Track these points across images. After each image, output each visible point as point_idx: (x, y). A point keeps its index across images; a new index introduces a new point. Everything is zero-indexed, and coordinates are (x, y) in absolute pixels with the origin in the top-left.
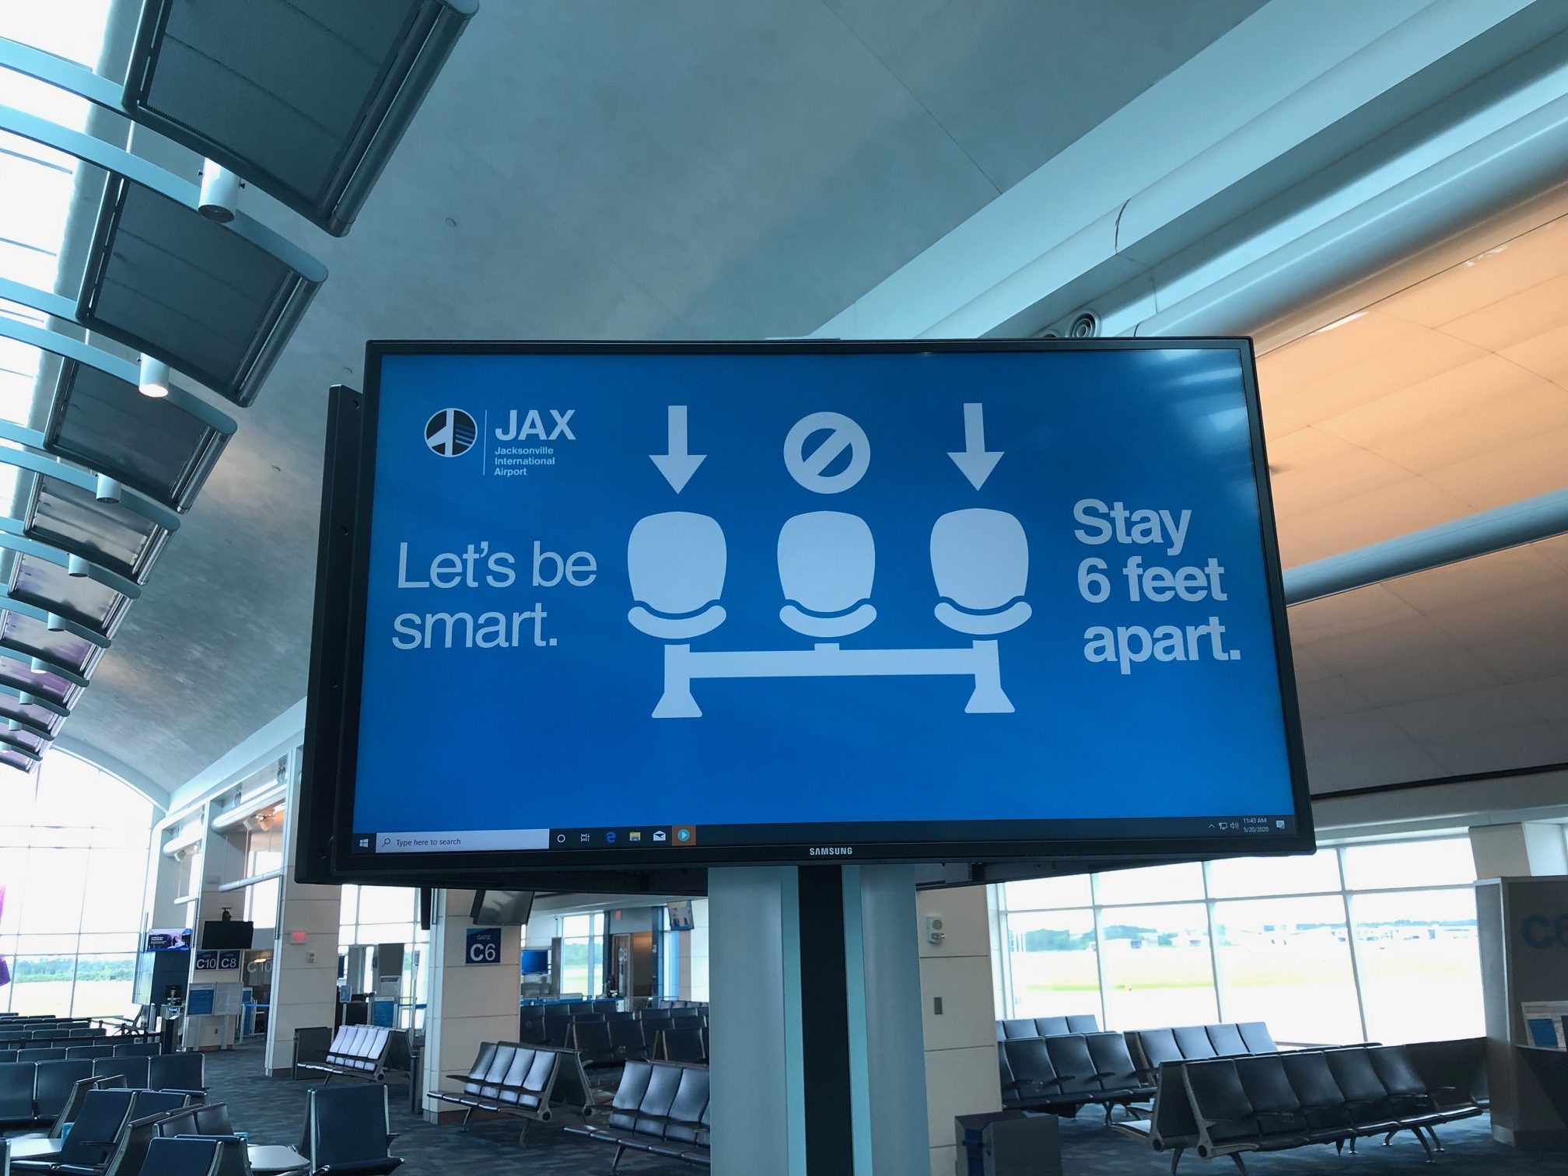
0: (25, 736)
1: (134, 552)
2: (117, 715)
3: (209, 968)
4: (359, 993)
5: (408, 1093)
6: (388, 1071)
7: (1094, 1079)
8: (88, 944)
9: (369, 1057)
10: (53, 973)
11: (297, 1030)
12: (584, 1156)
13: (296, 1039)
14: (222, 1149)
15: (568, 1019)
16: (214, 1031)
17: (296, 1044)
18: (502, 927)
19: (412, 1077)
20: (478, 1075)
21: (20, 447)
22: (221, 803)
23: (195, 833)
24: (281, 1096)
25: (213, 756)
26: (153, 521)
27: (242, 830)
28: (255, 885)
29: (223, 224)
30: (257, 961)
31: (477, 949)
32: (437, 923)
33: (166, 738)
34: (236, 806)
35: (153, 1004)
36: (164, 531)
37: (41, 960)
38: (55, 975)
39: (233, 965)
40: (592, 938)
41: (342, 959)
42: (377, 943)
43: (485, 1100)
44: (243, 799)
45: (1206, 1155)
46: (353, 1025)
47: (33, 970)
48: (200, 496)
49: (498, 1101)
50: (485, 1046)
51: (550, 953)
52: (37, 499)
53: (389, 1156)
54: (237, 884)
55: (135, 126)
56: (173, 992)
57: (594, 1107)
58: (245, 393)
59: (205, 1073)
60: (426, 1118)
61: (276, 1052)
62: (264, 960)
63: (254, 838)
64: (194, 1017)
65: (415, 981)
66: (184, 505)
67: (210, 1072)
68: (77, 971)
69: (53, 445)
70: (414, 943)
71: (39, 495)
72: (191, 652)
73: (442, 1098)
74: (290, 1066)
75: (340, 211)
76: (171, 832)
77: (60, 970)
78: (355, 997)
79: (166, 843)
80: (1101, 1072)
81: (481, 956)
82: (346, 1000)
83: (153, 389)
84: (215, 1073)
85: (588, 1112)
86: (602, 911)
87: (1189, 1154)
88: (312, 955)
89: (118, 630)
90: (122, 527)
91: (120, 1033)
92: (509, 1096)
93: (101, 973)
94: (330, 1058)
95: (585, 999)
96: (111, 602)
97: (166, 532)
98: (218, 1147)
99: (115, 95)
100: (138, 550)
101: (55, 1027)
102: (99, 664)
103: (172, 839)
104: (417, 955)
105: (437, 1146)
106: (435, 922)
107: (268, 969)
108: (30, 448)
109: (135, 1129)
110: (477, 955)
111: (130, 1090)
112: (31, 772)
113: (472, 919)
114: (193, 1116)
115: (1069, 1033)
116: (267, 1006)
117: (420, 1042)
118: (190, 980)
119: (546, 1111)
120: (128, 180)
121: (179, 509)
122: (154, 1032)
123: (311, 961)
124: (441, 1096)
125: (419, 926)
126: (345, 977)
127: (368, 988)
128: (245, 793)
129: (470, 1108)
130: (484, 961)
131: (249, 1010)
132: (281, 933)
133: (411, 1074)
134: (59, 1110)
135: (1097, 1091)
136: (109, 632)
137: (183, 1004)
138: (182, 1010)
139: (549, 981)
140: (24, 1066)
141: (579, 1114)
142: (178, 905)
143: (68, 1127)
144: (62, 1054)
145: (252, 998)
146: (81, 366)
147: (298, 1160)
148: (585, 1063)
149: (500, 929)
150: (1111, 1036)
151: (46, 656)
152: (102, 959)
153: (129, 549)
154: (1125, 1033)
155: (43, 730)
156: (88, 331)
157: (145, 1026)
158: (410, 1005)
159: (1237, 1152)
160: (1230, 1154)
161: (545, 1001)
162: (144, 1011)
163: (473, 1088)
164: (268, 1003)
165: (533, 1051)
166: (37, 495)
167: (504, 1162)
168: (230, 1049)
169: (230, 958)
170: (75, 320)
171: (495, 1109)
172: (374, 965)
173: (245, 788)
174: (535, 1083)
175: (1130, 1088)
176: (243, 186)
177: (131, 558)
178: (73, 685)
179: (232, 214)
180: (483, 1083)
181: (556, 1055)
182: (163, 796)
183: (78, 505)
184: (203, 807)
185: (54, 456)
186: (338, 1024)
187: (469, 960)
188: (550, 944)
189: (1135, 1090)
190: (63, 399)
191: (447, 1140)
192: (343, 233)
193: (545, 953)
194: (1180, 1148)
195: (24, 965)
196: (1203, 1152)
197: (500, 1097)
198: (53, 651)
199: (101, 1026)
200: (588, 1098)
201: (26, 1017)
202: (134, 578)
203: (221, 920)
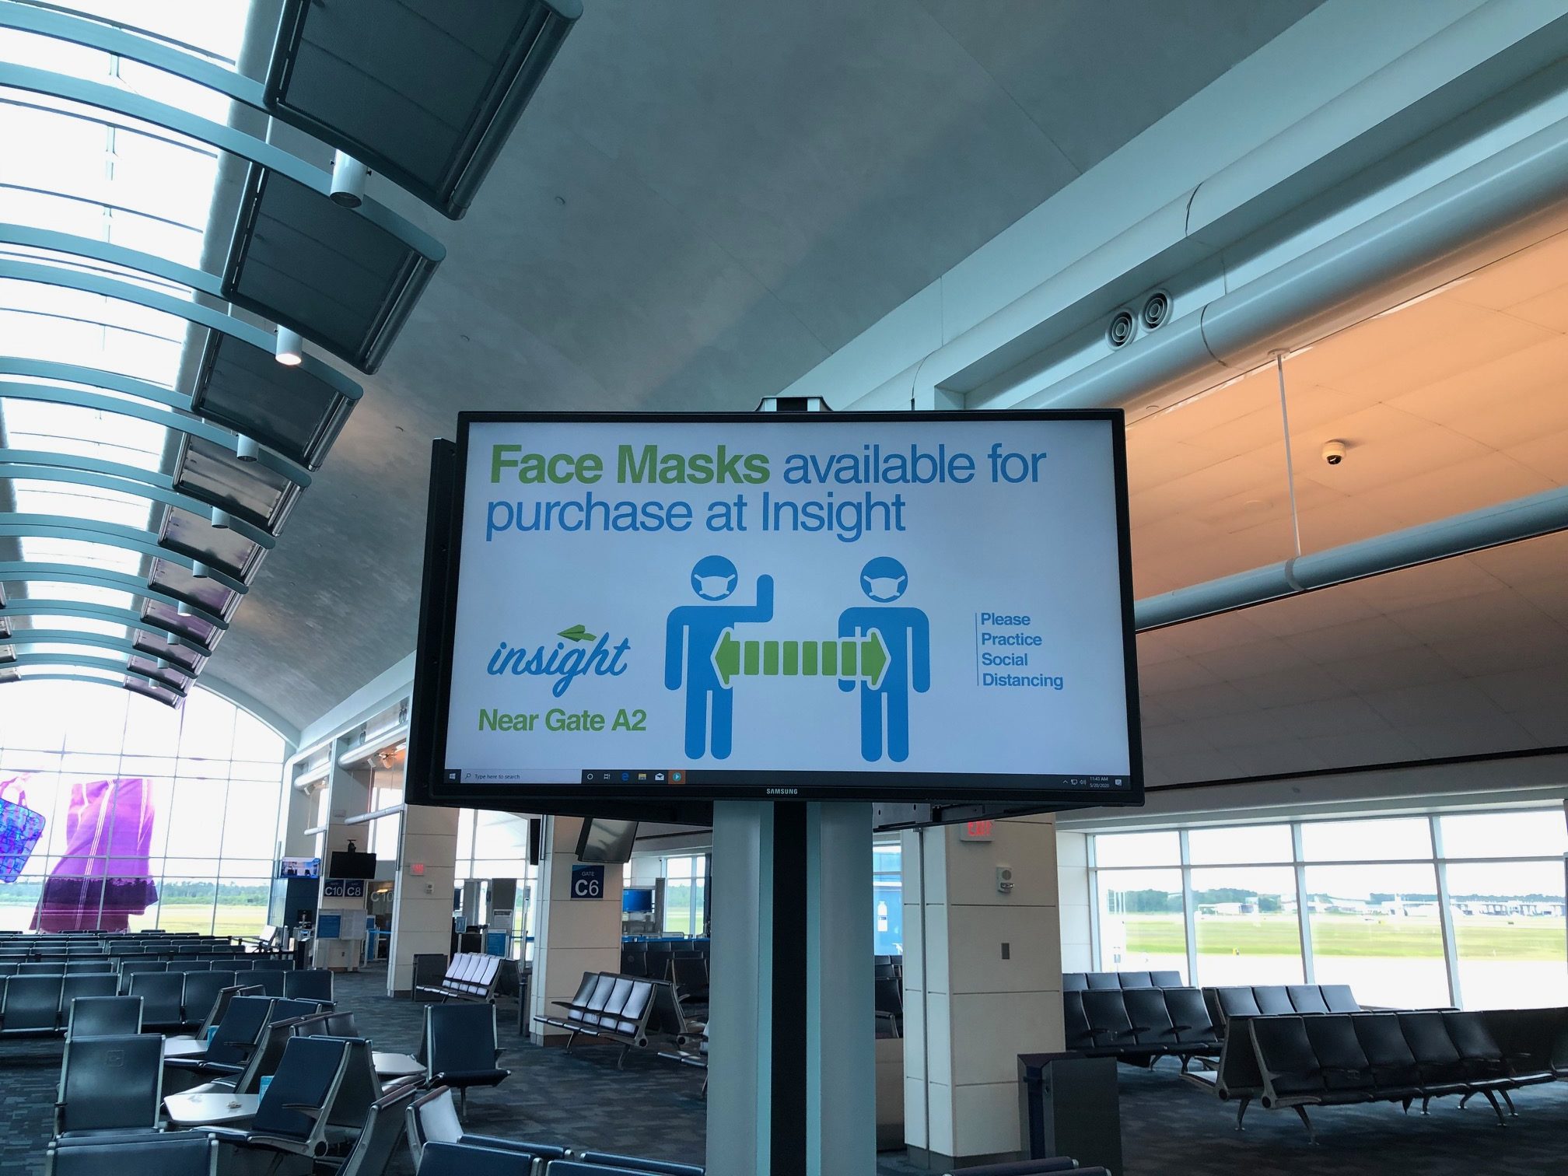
0: (171, 674)
1: (270, 506)
2: (253, 656)
3: (336, 895)
4: (473, 925)
5: (516, 1018)
6: (499, 997)
7: (1171, 1031)
8: (228, 869)
9: (481, 983)
10: (194, 896)
11: (416, 956)
12: (677, 1080)
13: (415, 964)
14: (350, 1049)
15: (668, 955)
16: (341, 954)
17: (415, 969)
18: (605, 865)
19: (520, 1002)
20: (580, 1003)
21: (169, 409)
22: (346, 741)
23: (323, 769)
24: (403, 1015)
25: (340, 697)
26: (287, 478)
27: (366, 767)
28: (378, 819)
29: (353, 209)
30: (380, 891)
31: (582, 884)
32: (544, 859)
33: (297, 679)
34: (361, 745)
35: (286, 927)
36: (296, 487)
37: (183, 883)
38: (196, 898)
39: (358, 893)
40: (694, 879)
41: (457, 892)
42: (490, 878)
43: (588, 1025)
44: (368, 738)
45: (1270, 1105)
46: (467, 953)
47: (176, 893)
48: (330, 455)
49: (598, 1026)
50: (587, 976)
51: (654, 892)
52: (185, 457)
53: (497, 1067)
54: (361, 818)
55: (273, 122)
56: (304, 916)
57: (687, 1035)
58: (370, 362)
59: (334, 991)
60: (532, 1040)
61: (397, 976)
62: (386, 890)
63: (377, 775)
64: (323, 940)
65: (526, 915)
66: (315, 463)
67: (340, 990)
68: (218, 894)
69: (200, 408)
70: (526, 879)
71: (186, 453)
72: (320, 598)
73: (547, 1022)
74: (409, 988)
75: (456, 196)
76: (301, 767)
77: (201, 893)
78: (470, 928)
79: (297, 777)
80: (1178, 1025)
81: (586, 891)
82: (461, 931)
83: (288, 359)
84: (342, 991)
85: (682, 1041)
86: (704, 854)
87: (1254, 1106)
88: (430, 886)
89: (255, 578)
90: (259, 483)
91: (258, 951)
92: (609, 1023)
93: (239, 897)
94: (446, 983)
95: (686, 938)
96: (249, 551)
97: (298, 488)
98: (346, 1046)
99: (257, 93)
100: (273, 505)
101: (199, 943)
102: (236, 608)
103: (302, 774)
104: (527, 891)
105: (543, 1066)
106: (543, 858)
107: (390, 899)
108: (177, 410)
109: (273, 1029)
110: (581, 891)
111: (269, 998)
112: (177, 707)
113: (577, 856)
114: (324, 1022)
115: (1151, 986)
116: (388, 933)
117: (528, 972)
118: (320, 906)
119: (642, 1038)
120: (268, 170)
121: (310, 467)
122: (287, 951)
123: (429, 892)
124: (545, 1020)
125: (529, 862)
126: (461, 909)
127: (482, 921)
128: (369, 734)
129: (572, 1033)
130: (588, 896)
131: (372, 936)
132: (402, 864)
133: (519, 1000)
134: (206, 1016)
135: (1174, 1043)
136: (247, 579)
137: (313, 928)
138: (312, 933)
139: (653, 920)
140: (172, 976)
141: (673, 1042)
142: (308, 835)
143: (213, 1029)
144: (206, 966)
145: (375, 926)
146: (225, 336)
147: (416, 1067)
148: (682, 997)
149: (603, 867)
150: (1191, 991)
151: (190, 600)
152: (240, 883)
153: (265, 503)
154: (1204, 989)
155: (187, 668)
156: (230, 304)
157: (279, 946)
158: (521, 937)
159: (1301, 1105)
160: (1294, 1106)
161: (648, 938)
162: (278, 932)
163: (576, 1014)
164: (390, 931)
165: (632, 982)
166: (185, 452)
167: (603, 1082)
168: (355, 971)
169: (355, 887)
170: (220, 295)
171: (595, 1033)
172: (488, 899)
173: (369, 728)
174: (632, 1012)
175: (1205, 1042)
176: (370, 173)
177: (266, 511)
178: (215, 628)
179: (359, 200)
180: (585, 1010)
181: (652, 986)
182: (293, 732)
183: (221, 462)
184: (331, 744)
185: (199, 417)
186: (454, 950)
187: (574, 895)
188: (654, 884)
189: (1210, 1044)
190: (209, 367)
191: (551, 1061)
192: (460, 217)
193: (649, 893)
194: (1246, 1099)
195: (169, 886)
196: (1266, 1103)
197: (601, 1023)
198: (197, 596)
199: (240, 943)
200: (681, 1027)
201: (173, 934)
202: (270, 529)
203: (346, 851)
